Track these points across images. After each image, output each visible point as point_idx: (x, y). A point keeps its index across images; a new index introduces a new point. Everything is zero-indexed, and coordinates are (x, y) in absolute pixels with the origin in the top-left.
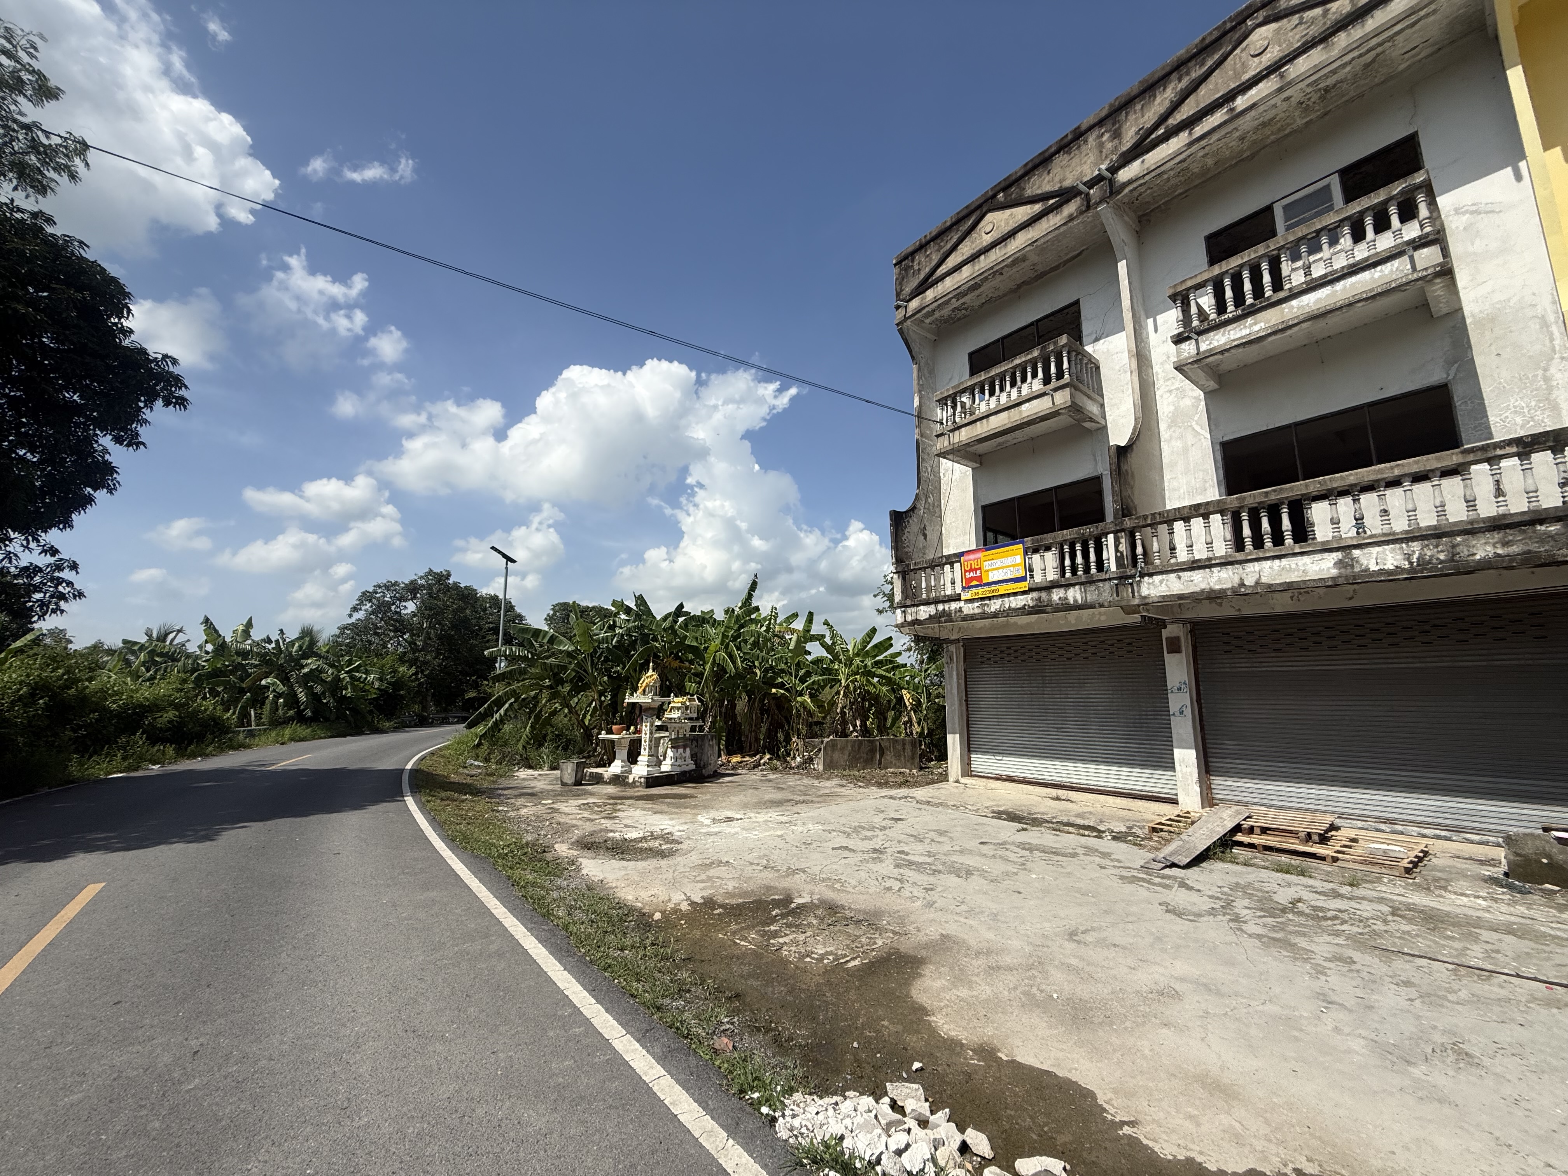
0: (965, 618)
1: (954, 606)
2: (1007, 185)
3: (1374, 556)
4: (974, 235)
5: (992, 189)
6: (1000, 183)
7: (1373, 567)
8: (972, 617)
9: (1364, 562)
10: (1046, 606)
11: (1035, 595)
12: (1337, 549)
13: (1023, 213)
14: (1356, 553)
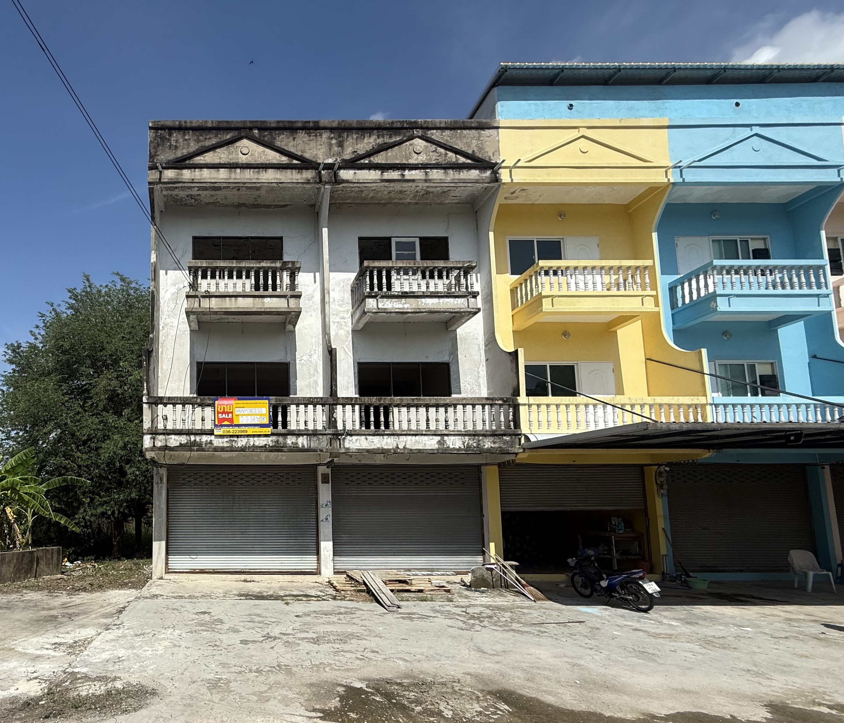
0: (216, 449)
1: (205, 438)
2: (263, 128)
3: (452, 441)
4: (231, 148)
5: (251, 122)
6: (257, 121)
7: (451, 447)
8: (223, 449)
9: (448, 443)
10: (282, 447)
11: (274, 438)
12: (439, 435)
13: (273, 157)
14: (446, 438)
